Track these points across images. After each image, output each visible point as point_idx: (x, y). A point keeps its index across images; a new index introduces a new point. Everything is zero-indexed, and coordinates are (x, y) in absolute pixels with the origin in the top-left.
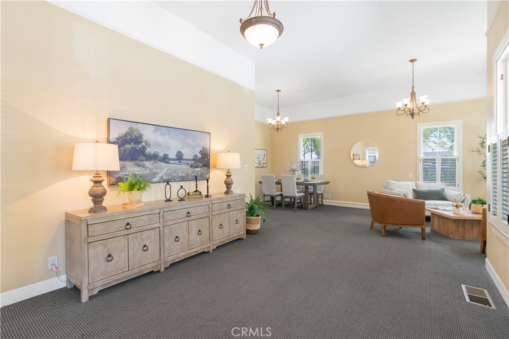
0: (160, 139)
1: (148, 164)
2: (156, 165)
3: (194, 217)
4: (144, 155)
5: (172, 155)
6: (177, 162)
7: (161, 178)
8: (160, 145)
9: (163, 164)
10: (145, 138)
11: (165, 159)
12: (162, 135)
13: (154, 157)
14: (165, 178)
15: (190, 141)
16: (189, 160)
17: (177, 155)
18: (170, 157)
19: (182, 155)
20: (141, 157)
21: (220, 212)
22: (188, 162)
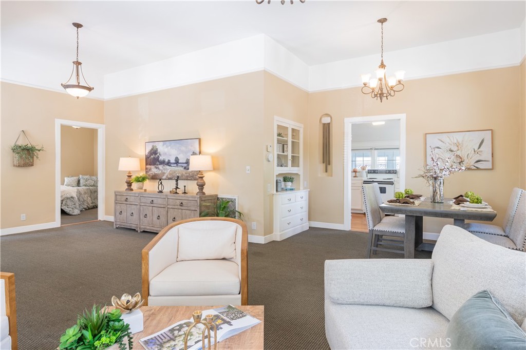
0: (166, 150)
1: (161, 167)
2: (164, 168)
3: (155, 205)
4: (159, 161)
5: (173, 161)
6: (175, 165)
7: (167, 176)
8: (166, 154)
9: (168, 167)
10: (159, 151)
11: (169, 163)
12: (167, 147)
13: (163, 163)
14: (169, 176)
15: (183, 148)
16: (183, 163)
17: (176, 160)
18: (171, 162)
19: (179, 160)
20: (158, 163)
21: (173, 207)
22: (182, 165)
